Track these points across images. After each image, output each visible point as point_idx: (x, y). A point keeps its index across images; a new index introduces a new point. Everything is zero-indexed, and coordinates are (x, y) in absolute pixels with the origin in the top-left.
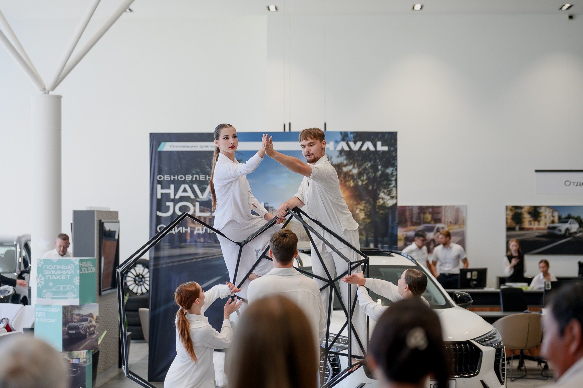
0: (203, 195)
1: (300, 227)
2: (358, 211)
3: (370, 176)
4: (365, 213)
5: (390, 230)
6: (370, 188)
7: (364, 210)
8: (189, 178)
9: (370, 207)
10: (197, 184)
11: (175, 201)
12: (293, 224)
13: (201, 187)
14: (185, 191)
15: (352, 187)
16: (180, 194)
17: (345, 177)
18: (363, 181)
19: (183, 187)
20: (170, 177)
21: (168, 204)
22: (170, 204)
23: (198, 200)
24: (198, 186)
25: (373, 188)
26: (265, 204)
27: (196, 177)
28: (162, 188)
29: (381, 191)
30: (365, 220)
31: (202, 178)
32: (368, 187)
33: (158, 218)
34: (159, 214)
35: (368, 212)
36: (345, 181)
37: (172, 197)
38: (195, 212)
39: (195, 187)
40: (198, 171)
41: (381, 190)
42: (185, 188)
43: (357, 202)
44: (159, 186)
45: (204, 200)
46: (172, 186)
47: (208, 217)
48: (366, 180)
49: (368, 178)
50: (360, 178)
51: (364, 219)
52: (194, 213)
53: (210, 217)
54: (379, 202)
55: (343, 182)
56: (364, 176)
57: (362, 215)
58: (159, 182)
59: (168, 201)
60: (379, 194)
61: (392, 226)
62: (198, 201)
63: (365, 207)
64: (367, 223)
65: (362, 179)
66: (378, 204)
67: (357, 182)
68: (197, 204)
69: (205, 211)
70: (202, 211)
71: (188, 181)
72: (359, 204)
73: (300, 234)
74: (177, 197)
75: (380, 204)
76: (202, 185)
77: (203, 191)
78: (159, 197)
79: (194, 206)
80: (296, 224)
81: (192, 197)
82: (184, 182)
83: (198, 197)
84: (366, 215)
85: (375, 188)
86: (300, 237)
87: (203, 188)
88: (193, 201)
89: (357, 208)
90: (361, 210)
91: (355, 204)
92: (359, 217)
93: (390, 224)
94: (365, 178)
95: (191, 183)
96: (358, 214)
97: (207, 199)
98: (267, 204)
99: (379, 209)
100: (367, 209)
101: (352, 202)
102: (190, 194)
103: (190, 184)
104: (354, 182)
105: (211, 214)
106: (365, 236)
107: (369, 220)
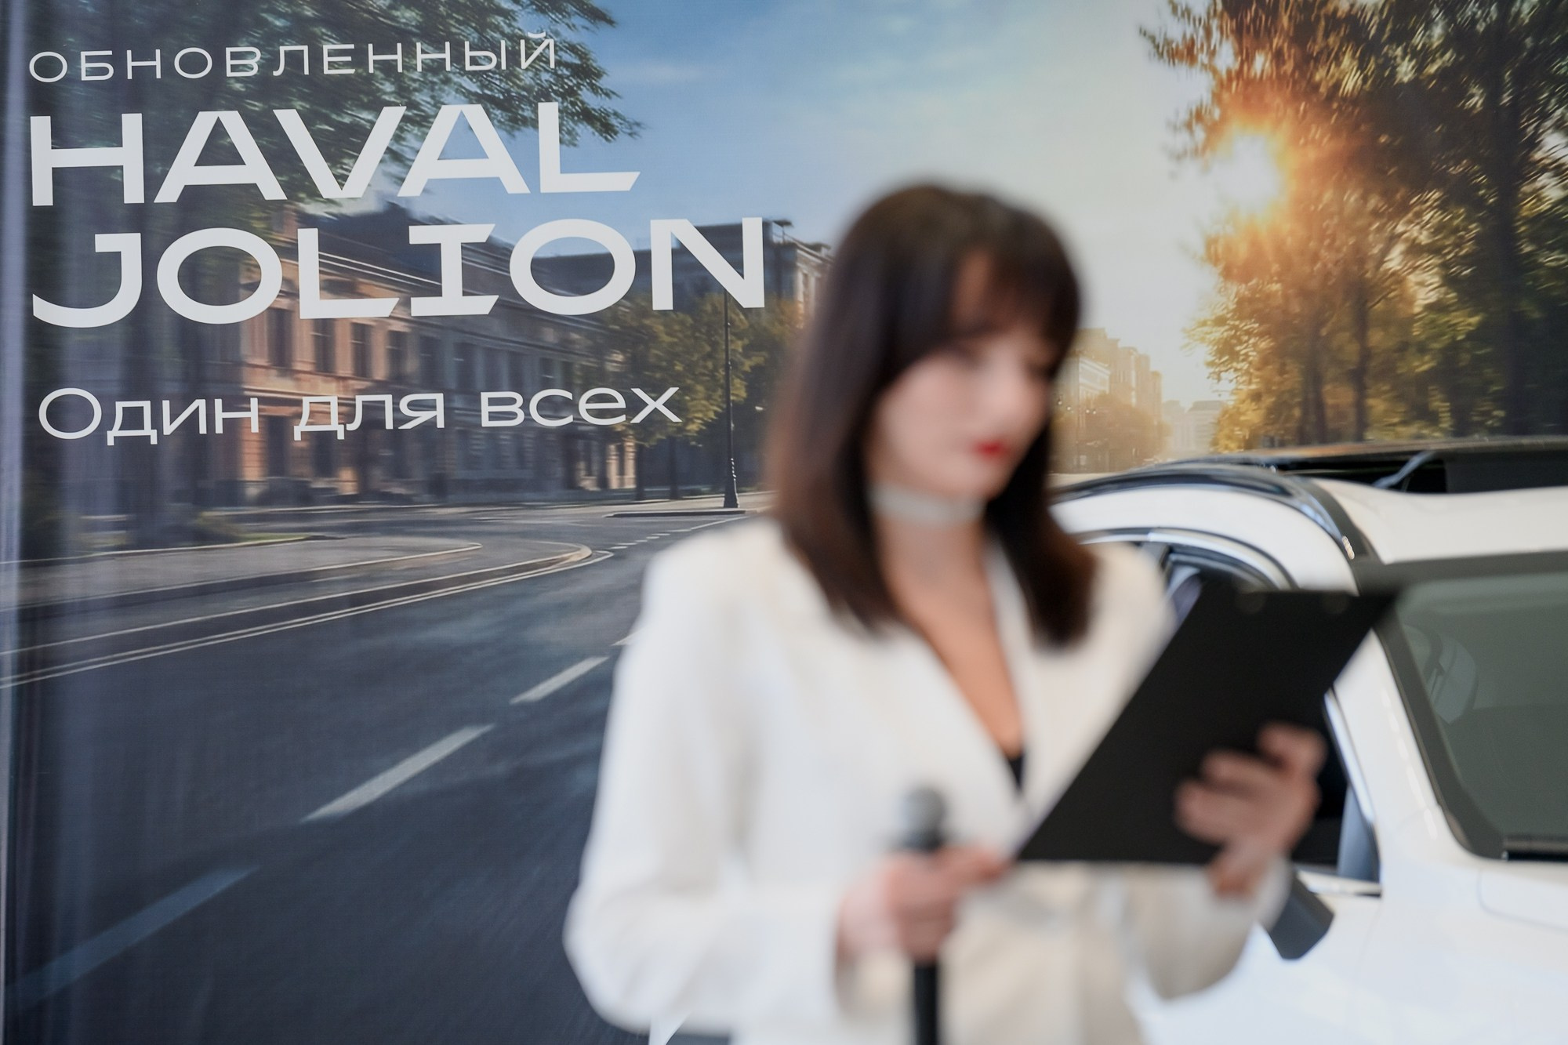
0: (341, 179)
2: (1395, 260)
3: (1474, 21)
4: (1445, 266)
6: (1476, 100)
7: (1434, 250)
8: (243, 62)
9: (1475, 228)
10: (298, 104)
11: (156, 226)
13: (330, 122)
14: (218, 150)
15: (1354, 100)
16: (187, 173)
17: (1302, 34)
18: (1423, 57)
19: (203, 123)
20: (118, 61)
21: (105, 243)
22: (127, 245)
23: (312, 208)
24: (308, 120)
25: (1492, 98)
26: (766, 225)
27: (294, 59)
28: (60, 140)
29: (1548, 123)
30: (1443, 319)
31: (334, 59)
32: (1464, 94)
33: (41, 336)
34: (45, 311)
35: (1466, 261)
36: (1307, 62)
37: (134, 192)
38: (290, 290)
39: (290, 120)
40: (309, 12)
41: (1545, 116)
42: (218, 130)
43: (1387, 195)
44: (41, 126)
45: (349, 210)
46: (132, 124)
47: (380, 321)
48: (1444, 48)
49: (1459, 38)
50: (1402, 36)
51: (1436, 308)
52: (285, 303)
53: (398, 327)
54: (1537, 194)
55: (1289, 67)
56: (1429, 24)
57: (1422, 284)
58: (41, 100)
59: (110, 227)
60: (1534, 143)
62: (308, 221)
63: (1439, 229)
64: (1462, 338)
65: (1418, 40)
66: (1528, 208)
67: (1390, 64)
68: (308, 240)
69: (365, 285)
70: (337, 286)
71: (238, 86)
72: (1403, 209)
74: (169, 193)
75: (1544, 207)
76: (339, 109)
78: (43, 196)
79: (288, 252)
81: (272, 189)
82: (214, 93)
83: (314, 193)
84: (1450, 281)
85: (1506, 99)
87: (340, 126)
88: (273, 222)
89: (1393, 239)
90: (1415, 249)
91: (1376, 214)
92: (1411, 302)
94: (1438, 31)
95: (258, 102)
96: (1398, 279)
97: (372, 206)
98: (784, 223)
99: (1533, 239)
100: (1458, 245)
101: (1352, 198)
103: (257, 106)
104: (1362, 67)
105: (406, 304)
107: (1475, 320)
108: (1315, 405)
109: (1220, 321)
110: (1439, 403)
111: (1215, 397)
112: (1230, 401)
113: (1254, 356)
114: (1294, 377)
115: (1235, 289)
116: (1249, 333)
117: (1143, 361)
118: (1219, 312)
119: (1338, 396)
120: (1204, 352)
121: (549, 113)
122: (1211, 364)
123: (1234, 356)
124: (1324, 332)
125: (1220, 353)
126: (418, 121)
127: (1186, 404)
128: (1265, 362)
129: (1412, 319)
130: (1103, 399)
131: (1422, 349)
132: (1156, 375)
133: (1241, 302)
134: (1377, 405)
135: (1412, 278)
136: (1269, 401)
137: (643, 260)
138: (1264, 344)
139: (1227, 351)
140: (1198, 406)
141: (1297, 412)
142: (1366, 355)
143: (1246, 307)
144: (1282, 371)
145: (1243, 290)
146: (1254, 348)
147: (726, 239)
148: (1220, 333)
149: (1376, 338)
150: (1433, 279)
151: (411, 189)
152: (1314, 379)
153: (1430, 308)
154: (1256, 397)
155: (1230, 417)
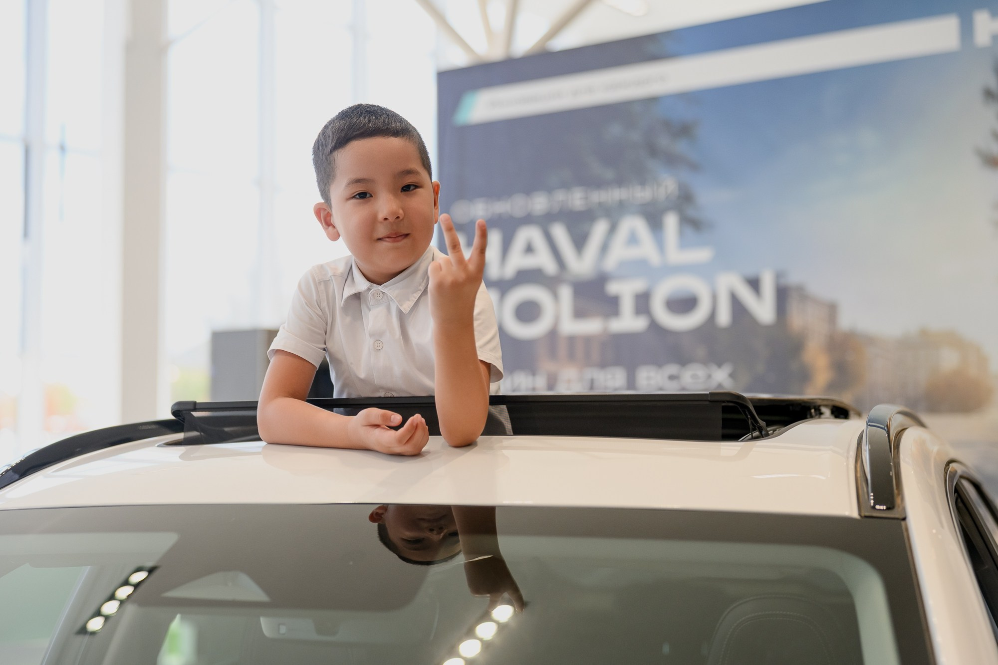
8: (540, 203)
11: (503, 287)
16: (517, 261)
19: (522, 236)
23: (567, 276)
31: (577, 199)
37: (494, 273)
39: (560, 233)
40: (567, 175)
42: (529, 240)
45: (583, 276)
53: (604, 338)
62: (566, 282)
68: (566, 293)
70: (579, 314)
71: (538, 217)
74: (510, 271)
76: (580, 222)
77: (580, 242)
79: (556, 296)
81: (551, 269)
82: (528, 220)
83: (567, 268)
88: (550, 283)
95: (545, 221)
97: (592, 273)
102: (544, 260)
103: (544, 226)
121: (671, 222)
126: (613, 229)
132: (986, 357)
137: (714, 299)
147: (754, 284)
151: (611, 263)
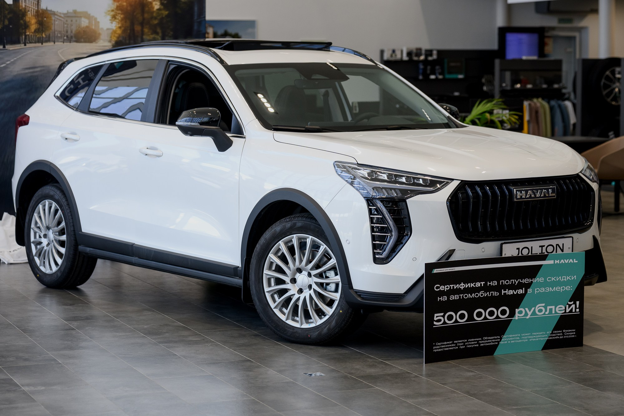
1: (67, 21)
5: (196, 27)
12: (56, 16)
30: (160, 12)
57: (156, 4)
61: (199, 20)
64: (164, 16)
73: (67, 32)
80: (60, 17)
84: (162, 4)
86: (67, 37)
92: (153, 8)
93: (196, 18)
96: (151, 3)
106: (160, 34)
107: (167, 13)
108: (133, 30)
109: (113, 11)
110: (159, 30)
111: (110, 27)
112: (114, 28)
113: (120, 18)
114: (128, 24)
115: (116, 4)
116: (119, 14)
117: (96, 19)
118: (113, 9)
119: (138, 28)
120: (109, 17)
122: (110, 20)
123: (115, 18)
124: (135, 14)
125: (112, 18)
127: (105, 29)
128: (122, 20)
129: (154, 12)
130: (87, 27)
131: (156, 18)
132: (99, 22)
133: (117, 7)
134: (146, 30)
135: (154, 3)
136: (123, 28)
138: (122, 16)
139: (114, 17)
140: (108, 29)
141: (129, 31)
142: (144, 19)
143: (118, 8)
144: (126, 22)
145: (118, 4)
146: (119, 17)
148: (112, 13)
149: (146, 15)
150: (158, 3)
152: (132, 24)
153: (158, 10)
154: (120, 28)
155: (114, 32)
